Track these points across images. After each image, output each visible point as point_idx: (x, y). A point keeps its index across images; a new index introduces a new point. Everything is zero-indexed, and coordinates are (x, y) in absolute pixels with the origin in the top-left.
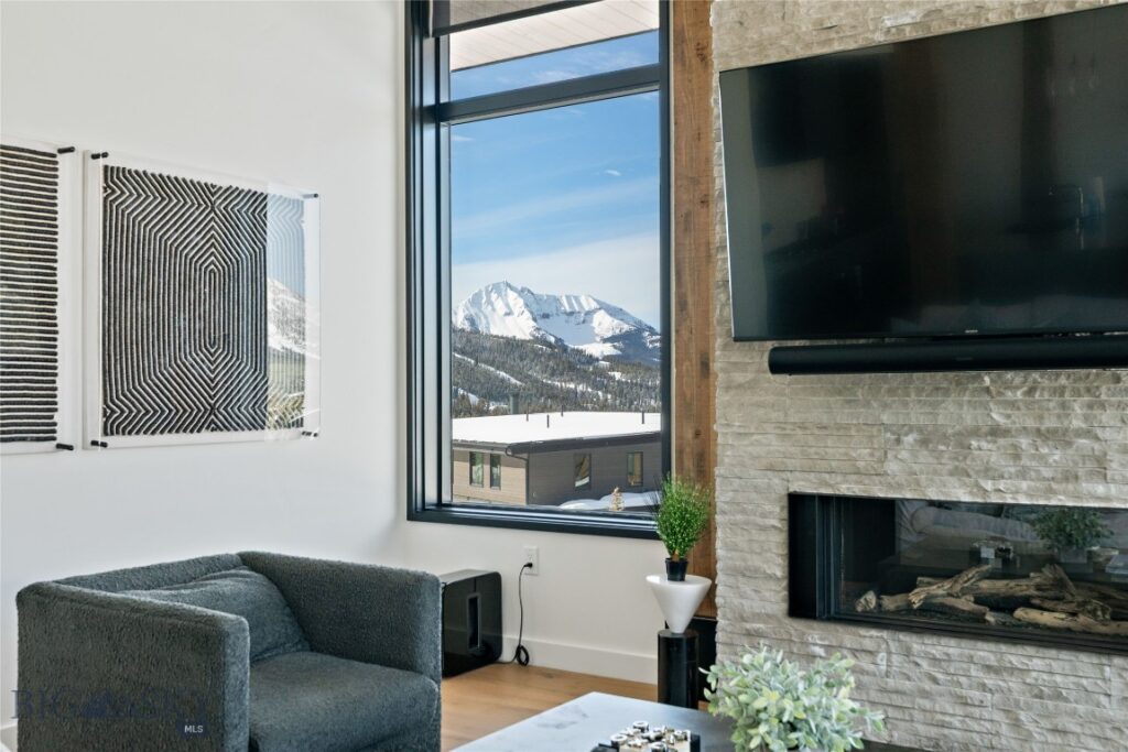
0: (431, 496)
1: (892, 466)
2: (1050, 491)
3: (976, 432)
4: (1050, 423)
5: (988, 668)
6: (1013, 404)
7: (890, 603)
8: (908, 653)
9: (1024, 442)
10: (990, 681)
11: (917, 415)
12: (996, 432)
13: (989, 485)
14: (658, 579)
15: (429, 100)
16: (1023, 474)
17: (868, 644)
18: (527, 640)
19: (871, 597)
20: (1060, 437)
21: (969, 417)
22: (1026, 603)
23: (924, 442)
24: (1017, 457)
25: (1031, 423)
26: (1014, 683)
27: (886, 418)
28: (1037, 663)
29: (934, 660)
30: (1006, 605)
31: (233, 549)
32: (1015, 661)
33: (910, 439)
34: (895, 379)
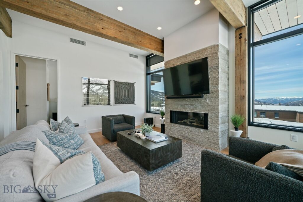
0: (148, 110)
1: (179, 108)
2: (192, 111)
3: (185, 105)
4: (192, 104)
5: (187, 129)
6: (188, 102)
7: (181, 122)
8: (180, 127)
9: (189, 106)
10: (186, 130)
11: (180, 103)
12: (187, 105)
13: (186, 110)
14: (161, 119)
15: (148, 73)
16: (189, 109)
17: (177, 126)
18: (155, 124)
19: (180, 121)
20: (192, 105)
21: (185, 103)
22: (194, 122)
23: (181, 106)
24: (189, 107)
25: (190, 104)
26: (188, 130)
27: (178, 103)
28: (191, 128)
29: (182, 128)
30: (191, 122)
31: (122, 114)
32: (189, 128)
33: (180, 105)
34: (182, 99)
